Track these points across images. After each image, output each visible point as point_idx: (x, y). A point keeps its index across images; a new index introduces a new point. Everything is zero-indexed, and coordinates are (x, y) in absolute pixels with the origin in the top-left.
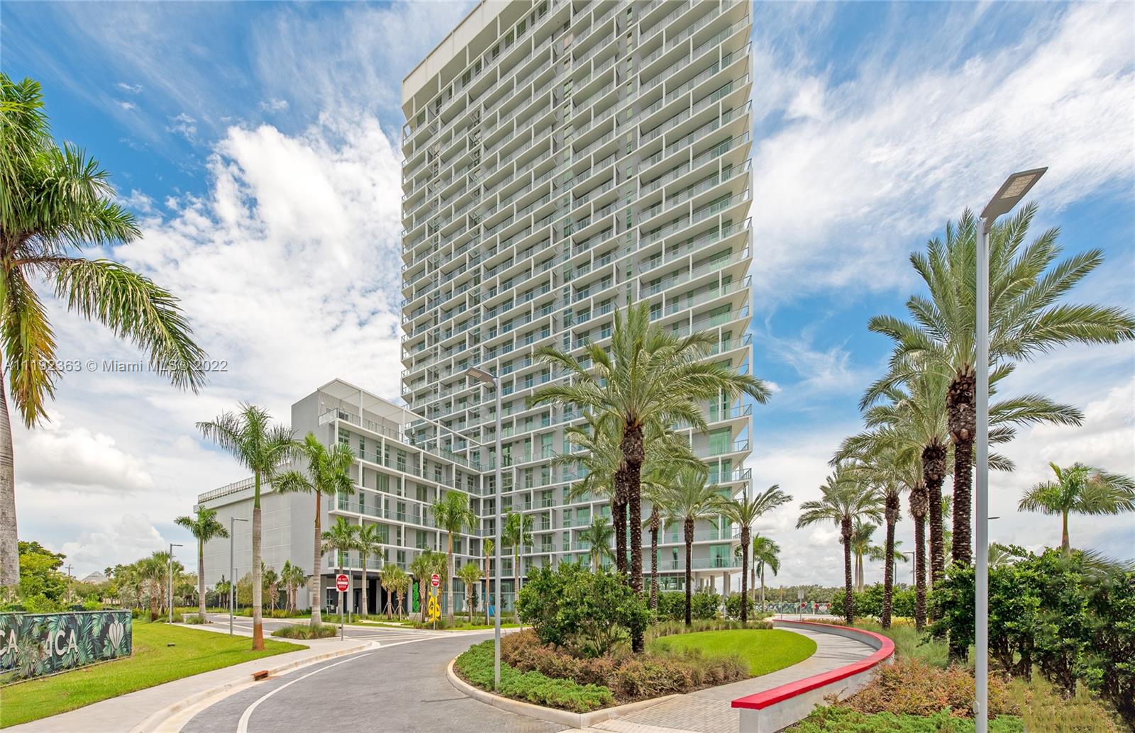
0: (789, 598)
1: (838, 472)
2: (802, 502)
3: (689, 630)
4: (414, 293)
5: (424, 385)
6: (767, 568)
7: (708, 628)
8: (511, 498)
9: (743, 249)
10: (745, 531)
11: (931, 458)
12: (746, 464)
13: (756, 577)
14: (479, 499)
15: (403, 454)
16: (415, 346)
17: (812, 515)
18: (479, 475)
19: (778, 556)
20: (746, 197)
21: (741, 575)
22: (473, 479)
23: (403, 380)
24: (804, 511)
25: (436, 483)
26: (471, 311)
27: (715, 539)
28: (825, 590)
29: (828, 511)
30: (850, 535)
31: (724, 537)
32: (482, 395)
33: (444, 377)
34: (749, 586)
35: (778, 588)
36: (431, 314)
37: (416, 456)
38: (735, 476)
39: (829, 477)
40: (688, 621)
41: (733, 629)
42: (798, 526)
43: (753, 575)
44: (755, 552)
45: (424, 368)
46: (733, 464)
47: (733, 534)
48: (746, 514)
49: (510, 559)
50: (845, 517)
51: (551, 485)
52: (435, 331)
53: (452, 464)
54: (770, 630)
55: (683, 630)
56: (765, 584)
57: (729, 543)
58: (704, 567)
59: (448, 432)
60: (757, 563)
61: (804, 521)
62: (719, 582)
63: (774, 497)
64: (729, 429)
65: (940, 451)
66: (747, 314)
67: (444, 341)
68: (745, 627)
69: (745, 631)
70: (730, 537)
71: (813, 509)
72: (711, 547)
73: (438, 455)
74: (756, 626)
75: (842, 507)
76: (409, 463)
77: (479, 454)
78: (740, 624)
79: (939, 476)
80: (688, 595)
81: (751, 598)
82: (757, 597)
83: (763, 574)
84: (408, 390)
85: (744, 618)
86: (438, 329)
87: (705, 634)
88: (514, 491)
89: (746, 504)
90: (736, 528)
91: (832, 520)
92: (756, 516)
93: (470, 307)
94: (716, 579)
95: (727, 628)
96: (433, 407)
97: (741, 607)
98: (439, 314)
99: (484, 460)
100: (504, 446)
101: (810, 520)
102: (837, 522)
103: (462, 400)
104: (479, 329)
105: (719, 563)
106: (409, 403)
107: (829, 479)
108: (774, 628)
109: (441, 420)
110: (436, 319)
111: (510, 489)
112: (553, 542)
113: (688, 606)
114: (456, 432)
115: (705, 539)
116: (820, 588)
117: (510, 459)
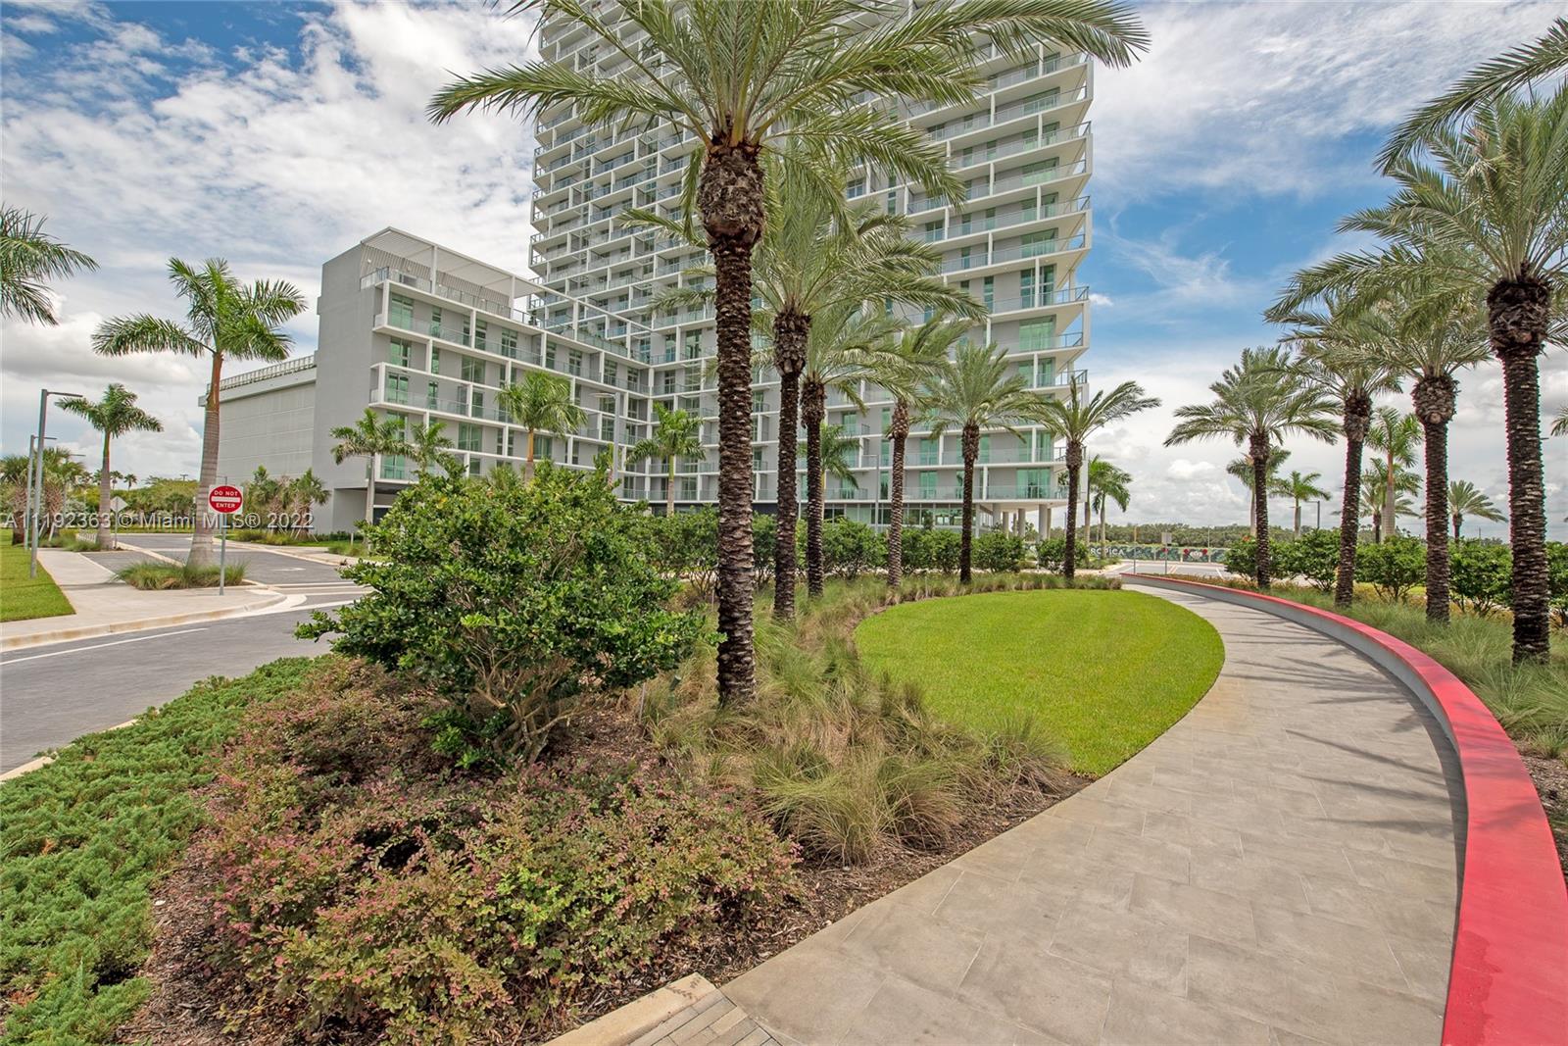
0: (1144, 540)
1: (1245, 363)
2: (1179, 405)
3: (964, 590)
4: (554, 138)
5: (567, 253)
6: (1110, 501)
7: (1001, 587)
8: (698, 399)
9: (1076, 161)
10: (1074, 448)
11: (1512, 300)
12: (1078, 365)
13: (1092, 512)
14: (647, 399)
15: (512, 334)
16: (555, 204)
17: (1196, 424)
18: (648, 369)
19: (1126, 486)
20: (1081, 95)
21: (1065, 509)
22: (637, 375)
23: (533, 247)
24: (1182, 420)
25: (570, 376)
26: (643, 162)
27: (1025, 461)
28: (1193, 530)
29: (1226, 419)
30: (1266, 457)
31: (1040, 458)
32: (655, 267)
33: (597, 243)
34: (1080, 522)
35: (1125, 526)
36: (580, 165)
37: (535, 338)
38: (1061, 381)
39: (1228, 372)
40: (966, 576)
41: (1048, 588)
42: (1168, 443)
43: (1087, 511)
44: (1091, 480)
45: (567, 232)
46: (1057, 365)
47: (1056, 455)
48: (1077, 424)
49: (695, 478)
50: (1258, 430)
51: (760, 384)
52: (586, 186)
53: (599, 353)
54: (1116, 593)
55: (953, 590)
56: (1106, 521)
57: (1048, 468)
58: (1007, 497)
59: (601, 313)
60: (1093, 495)
61: (1181, 435)
62: (1032, 517)
63: (1125, 399)
64: (1052, 318)
65: (1536, 285)
66: (1082, 245)
67: (600, 198)
68: (1070, 586)
69: (1071, 593)
70: (1051, 459)
71: (1199, 417)
72: (1019, 471)
73: (576, 340)
74: (1090, 585)
75: (1251, 416)
76: (522, 346)
77: (648, 342)
78: (1061, 581)
79: (1534, 335)
80: (967, 536)
81: (1082, 542)
82: (1093, 537)
83: (1103, 509)
84: (540, 259)
85: (1069, 571)
86: (591, 183)
87: (994, 597)
88: (702, 390)
89: (1076, 408)
90: (1061, 445)
91: (1231, 436)
92: (1094, 426)
93: (640, 156)
94: (1027, 513)
95: (1038, 586)
96: (579, 282)
97: (1067, 553)
98: (592, 166)
99: (657, 349)
100: (689, 333)
101: (1191, 434)
102: (1239, 438)
103: (625, 273)
104: (654, 184)
105: (1034, 492)
106: (541, 276)
107: (1227, 374)
108: (1123, 587)
109: (590, 298)
110: (588, 171)
111: (698, 388)
112: (763, 459)
113: (966, 553)
114: (614, 314)
115: (1009, 461)
116: (1186, 527)
117: (697, 348)
